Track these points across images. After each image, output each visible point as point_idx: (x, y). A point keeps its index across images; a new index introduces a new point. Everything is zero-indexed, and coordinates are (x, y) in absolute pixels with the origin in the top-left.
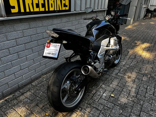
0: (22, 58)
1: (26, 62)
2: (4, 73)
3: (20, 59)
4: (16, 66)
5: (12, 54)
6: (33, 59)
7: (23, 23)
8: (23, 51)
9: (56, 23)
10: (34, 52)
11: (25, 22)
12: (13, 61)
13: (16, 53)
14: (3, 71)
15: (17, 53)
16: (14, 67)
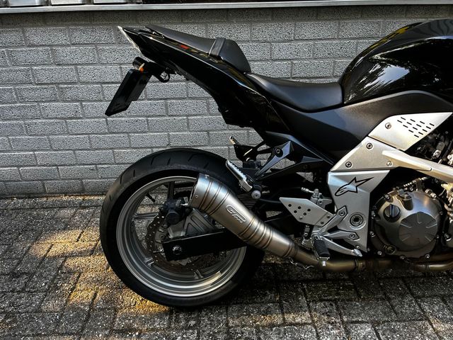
0: (175, 116)
1: (185, 131)
2: (129, 136)
3: (170, 118)
4: (157, 132)
5: (151, 100)
6: (208, 132)
7: (188, 23)
8: (180, 99)
9: (308, 35)
10: (212, 112)
11: (194, 23)
12: (153, 116)
13: (161, 99)
14: (126, 133)
15: (163, 101)
16: (152, 132)
